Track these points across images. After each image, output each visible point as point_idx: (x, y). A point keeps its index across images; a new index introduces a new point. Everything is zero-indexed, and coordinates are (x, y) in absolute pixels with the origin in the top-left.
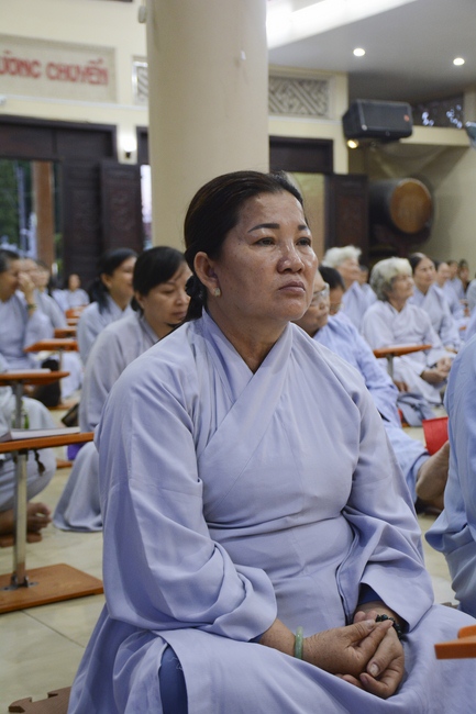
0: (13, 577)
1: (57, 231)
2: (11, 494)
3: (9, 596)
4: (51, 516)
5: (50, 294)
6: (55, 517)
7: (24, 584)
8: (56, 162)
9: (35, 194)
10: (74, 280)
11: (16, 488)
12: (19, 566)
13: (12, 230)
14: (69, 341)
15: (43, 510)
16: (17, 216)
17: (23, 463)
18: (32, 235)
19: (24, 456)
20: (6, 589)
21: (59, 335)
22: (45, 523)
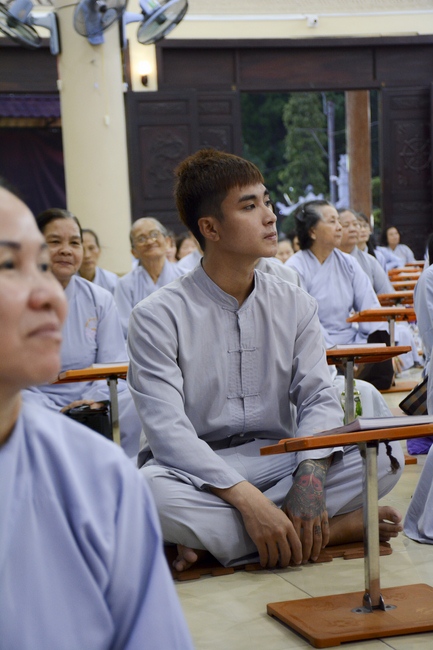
0: (366, 597)
1: (375, 175)
2: (360, 490)
3: (362, 621)
4: (402, 523)
5: (371, 252)
6: (406, 525)
7: (380, 607)
8: (375, 90)
9: (348, 131)
10: (393, 234)
11: (365, 484)
12: (373, 583)
13: (320, 177)
14: (400, 308)
15: (392, 517)
16: (326, 161)
17: (372, 457)
18: (342, 181)
19: (373, 449)
20: (359, 611)
21: (384, 301)
22: (394, 532)
